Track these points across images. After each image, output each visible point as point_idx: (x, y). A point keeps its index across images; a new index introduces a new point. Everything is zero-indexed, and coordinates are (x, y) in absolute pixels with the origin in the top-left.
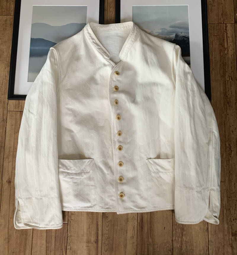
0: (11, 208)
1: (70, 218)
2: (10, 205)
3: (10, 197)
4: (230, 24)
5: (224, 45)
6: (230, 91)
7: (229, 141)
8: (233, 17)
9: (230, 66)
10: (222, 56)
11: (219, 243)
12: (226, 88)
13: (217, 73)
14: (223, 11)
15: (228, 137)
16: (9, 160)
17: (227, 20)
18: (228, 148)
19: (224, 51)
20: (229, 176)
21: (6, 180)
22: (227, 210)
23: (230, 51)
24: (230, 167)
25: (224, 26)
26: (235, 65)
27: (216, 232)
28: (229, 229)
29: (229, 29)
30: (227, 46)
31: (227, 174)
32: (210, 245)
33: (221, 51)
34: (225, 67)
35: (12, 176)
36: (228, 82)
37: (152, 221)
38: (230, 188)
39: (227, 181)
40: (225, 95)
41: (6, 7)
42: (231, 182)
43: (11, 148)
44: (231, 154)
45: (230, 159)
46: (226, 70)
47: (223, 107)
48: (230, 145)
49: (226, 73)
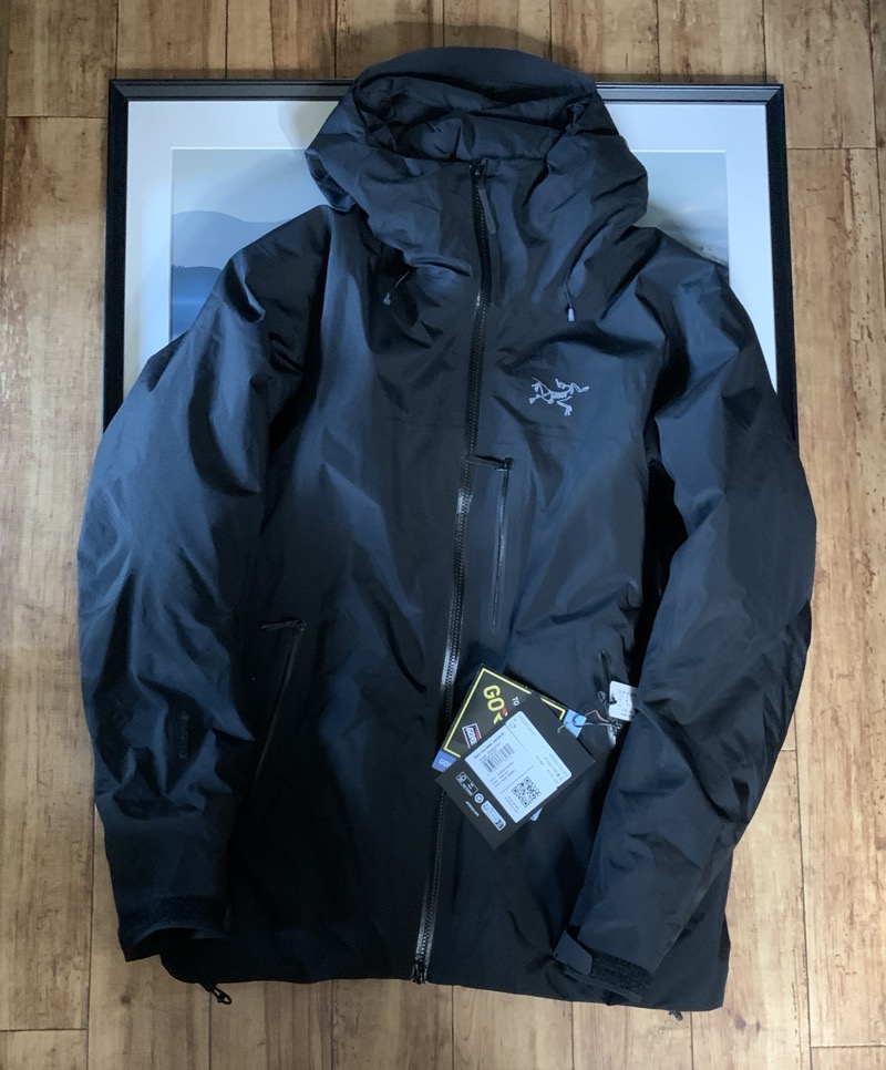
4: (862, 151)
5: (844, 221)
6: (863, 375)
7: (863, 543)
8: (873, 126)
9: (863, 293)
10: (837, 258)
11: (837, 874)
12: (850, 365)
13: (822, 314)
14: (836, 106)
15: (860, 528)
17: (850, 138)
18: (861, 568)
19: (844, 241)
20: (866, 657)
22: (859, 768)
23: (862, 240)
24: (868, 626)
25: (843, 155)
26: (879, 290)
27: (828, 839)
28: (868, 829)
29: (858, 166)
30: (854, 225)
31: (857, 650)
32: (809, 882)
33: (832, 242)
34: (849, 297)
36: (859, 344)
38: (870, 696)
39: (858, 674)
40: (847, 391)
41: (80, 88)
42: (870, 675)
44: (871, 585)
45: (867, 600)
46: (852, 307)
47: (843, 430)
48: (866, 555)
49: (850, 316)
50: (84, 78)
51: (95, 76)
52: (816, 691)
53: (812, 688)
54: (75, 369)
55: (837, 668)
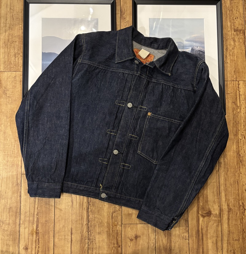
4: (243, 82)
5: (237, 103)
6: (242, 149)
7: (242, 200)
9: (242, 125)
10: (235, 114)
12: (239, 146)
14: (235, 68)
15: (241, 196)
16: (25, 226)
17: (239, 78)
18: (241, 208)
19: (237, 109)
20: (243, 234)
21: (23, 247)
23: (242, 109)
24: (244, 225)
25: (237, 83)
29: (241, 86)
30: (240, 104)
31: (240, 232)
33: (234, 109)
34: (238, 126)
35: (28, 243)
36: (241, 140)
38: (244, 246)
39: (241, 240)
40: (237, 154)
41: (14, 63)
42: (244, 240)
43: (27, 213)
44: (245, 213)
45: (243, 217)
46: (239, 129)
47: (236, 166)
48: (243, 204)
49: (238, 131)
50: (15, 60)
51: (18, 59)
52: (228, 244)
53: (228, 243)
54: (13, 148)
55: (235, 238)
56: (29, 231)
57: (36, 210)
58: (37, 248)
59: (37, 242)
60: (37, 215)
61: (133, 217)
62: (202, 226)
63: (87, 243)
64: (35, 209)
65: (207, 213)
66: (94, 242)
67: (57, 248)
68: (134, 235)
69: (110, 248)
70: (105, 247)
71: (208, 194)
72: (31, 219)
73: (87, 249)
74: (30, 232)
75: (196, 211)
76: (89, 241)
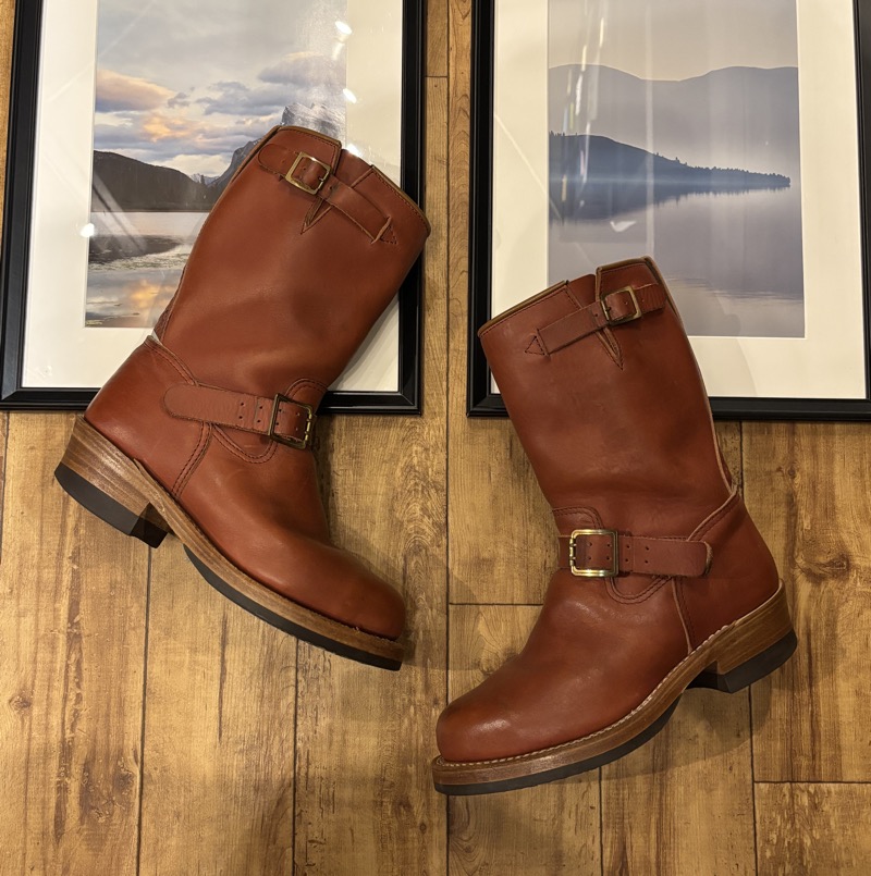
0: (31, 821)
1: (303, 861)
2: (26, 809)
3: (27, 773)
16: (21, 606)
21: (9, 695)
35: (34, 677)
37: (665, 863)
43: (29, 549)
56: (37, 630)
57: (69, 539)
58: (73, 702)
59: (72, 674)
60: (74, 558)
61: (496, 572)
62: (808, 620)
63: (293, 682)
64: (63, 534)
65: (831, 564)
66: (322, 682)
67: (159, 703)
68: (500, 654)
69: (394, 707)
70: (374, 702)
71: (837, 479)
72: (49, 575)
73: (292, 711)
74: (42, 633)
75: (782, 551)
76: (300, 678)
